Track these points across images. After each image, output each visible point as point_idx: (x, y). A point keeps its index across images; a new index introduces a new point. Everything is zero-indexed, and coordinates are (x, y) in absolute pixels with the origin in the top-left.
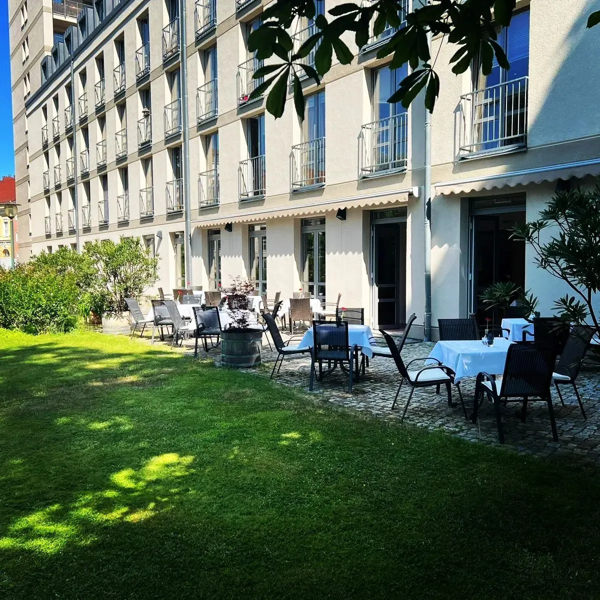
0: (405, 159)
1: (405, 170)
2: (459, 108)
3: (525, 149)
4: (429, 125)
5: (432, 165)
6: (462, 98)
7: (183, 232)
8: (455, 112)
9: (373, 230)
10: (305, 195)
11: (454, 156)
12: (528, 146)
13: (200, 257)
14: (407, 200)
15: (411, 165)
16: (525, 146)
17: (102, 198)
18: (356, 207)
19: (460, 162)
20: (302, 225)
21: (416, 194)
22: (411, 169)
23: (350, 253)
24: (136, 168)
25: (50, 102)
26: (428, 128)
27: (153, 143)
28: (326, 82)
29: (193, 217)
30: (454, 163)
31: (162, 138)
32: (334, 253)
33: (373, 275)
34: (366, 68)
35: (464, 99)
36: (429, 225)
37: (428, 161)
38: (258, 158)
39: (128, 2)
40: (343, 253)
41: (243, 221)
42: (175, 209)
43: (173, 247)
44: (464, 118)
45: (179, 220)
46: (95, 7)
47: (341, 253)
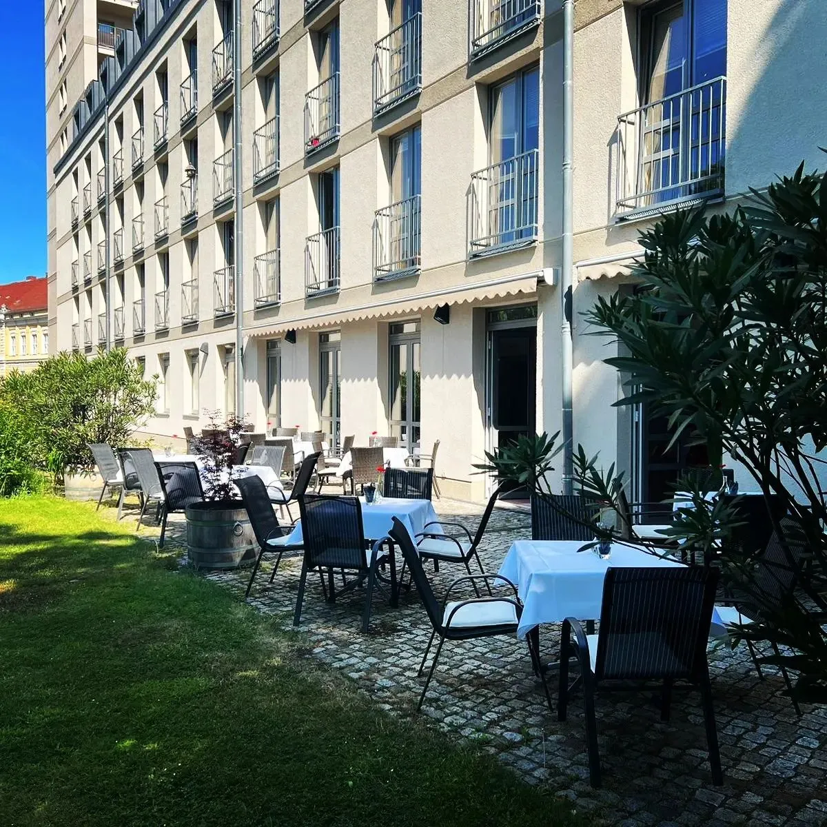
0: (535, 224)
1: (534, 241)
2: (616, 138)
3: (720, 200)
4: (568, 166)
5: (576, 231)
6: (620, 120)
7: (234, 344)
8: (610, 144)
9: (490, 339)
10: (392, 286)
11: (609, 216)
12: (727, 194)
13: (255, 381)
14: (535, 291)
15: (543, 234)
16: (722, 194)
17: (138, 297)
18: (460, 302)
19: (617, 225)
20: (391, 333)
21: (549, 280)
22: (543, 240)
23: (454, 376)
24: (178, 252)
25: (82, 164)
26: (568, 172)
27: (199, 215)
28: (423, 109)
29: (246, 321)
30: (607, 228)
31: (211, 207)
32: (432, 377)
33: (490, 412)
34: (479, 84)
35: (625, 121)
36: (569, 329)
37: (568, 225)
38: (332, 231)
39: (182, 2)
40: (445, 377)
41: (308, 327)
42: (226, 311)
43: (223, 366)
44: (624, 153)
45: (229, 326)
46: (135, 29)
47: (441, 376)
